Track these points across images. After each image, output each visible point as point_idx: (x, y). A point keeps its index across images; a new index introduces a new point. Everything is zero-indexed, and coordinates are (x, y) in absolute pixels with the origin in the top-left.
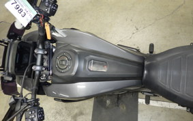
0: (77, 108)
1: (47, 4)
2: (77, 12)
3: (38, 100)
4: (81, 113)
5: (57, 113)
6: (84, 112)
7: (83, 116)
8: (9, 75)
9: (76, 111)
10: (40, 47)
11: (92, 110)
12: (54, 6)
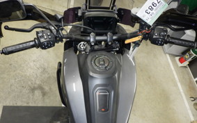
0: (50, 89)
1: (162, 33)
2: (150, 78)
3: (62, 41)
4: (44, 94)
5: (44, 69)
6: (45, 97)
7: (41, 97)
8: (83, 13)
9: (47, 88)
10: (114, 38)
11: (49, 105)
12: (162, 41)
